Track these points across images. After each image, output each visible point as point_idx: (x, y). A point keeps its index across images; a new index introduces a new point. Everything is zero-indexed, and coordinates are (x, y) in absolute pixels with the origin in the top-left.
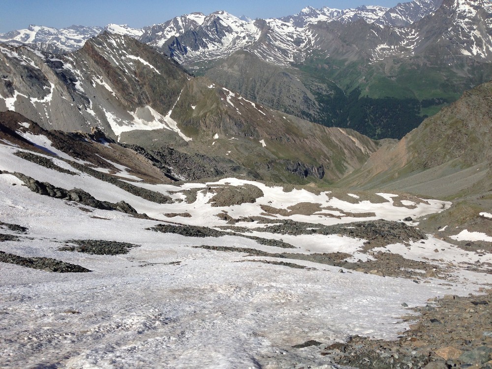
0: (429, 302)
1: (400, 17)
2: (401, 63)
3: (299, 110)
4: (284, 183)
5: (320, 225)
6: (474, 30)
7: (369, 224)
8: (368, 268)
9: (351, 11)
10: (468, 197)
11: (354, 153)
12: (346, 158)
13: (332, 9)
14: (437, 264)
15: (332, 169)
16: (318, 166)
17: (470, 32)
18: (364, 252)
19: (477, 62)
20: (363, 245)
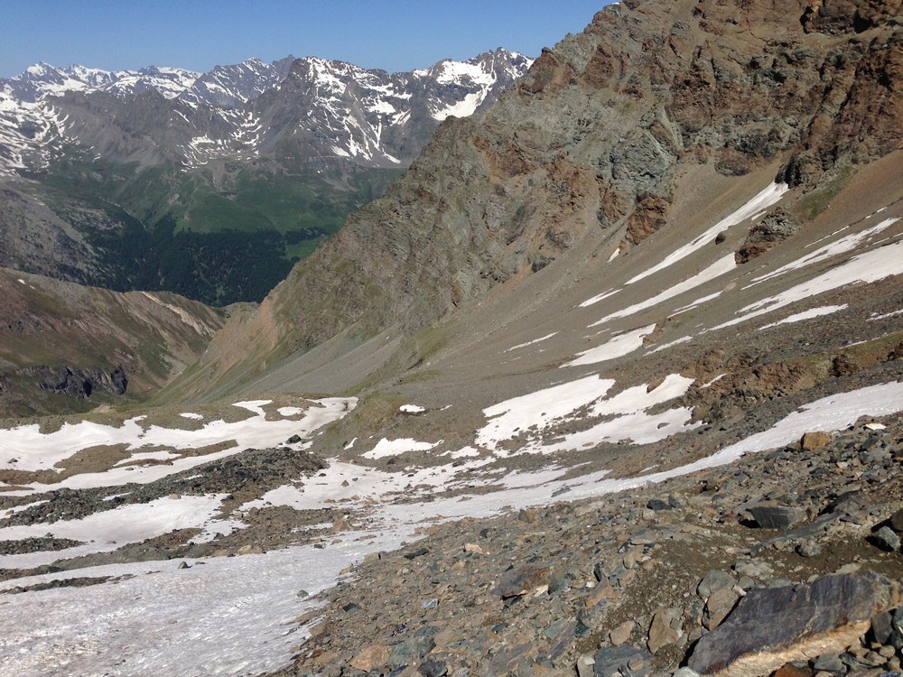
0: (341, 576)
1: (224, 91)
2: (239, 170)
3: (52, 263)
4: (41, 414)
5: (130, 486)
6: (348, 115)
7: (228, 463)
8: (235, 545)
9: (130, 75)
10: (381, 385)
11: (181, 335)
12: (166, 346)
13: (91, 70)
14: (349, 506)
15: (142, 371)
16: (112, 370)
17: (342, 119)
18: (225, 517)
19: (360, 167)
20: (221, 504)
